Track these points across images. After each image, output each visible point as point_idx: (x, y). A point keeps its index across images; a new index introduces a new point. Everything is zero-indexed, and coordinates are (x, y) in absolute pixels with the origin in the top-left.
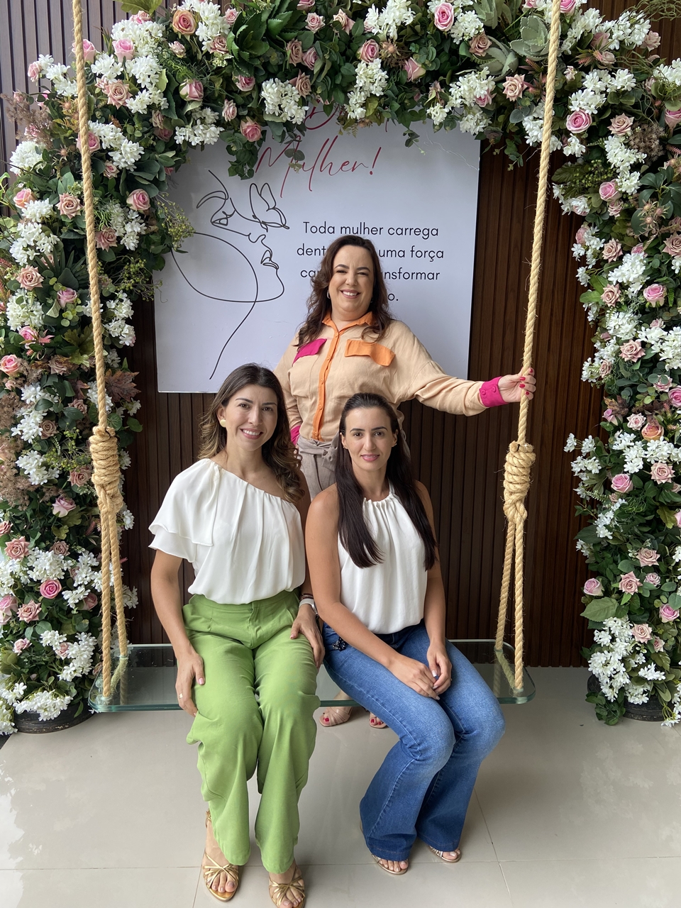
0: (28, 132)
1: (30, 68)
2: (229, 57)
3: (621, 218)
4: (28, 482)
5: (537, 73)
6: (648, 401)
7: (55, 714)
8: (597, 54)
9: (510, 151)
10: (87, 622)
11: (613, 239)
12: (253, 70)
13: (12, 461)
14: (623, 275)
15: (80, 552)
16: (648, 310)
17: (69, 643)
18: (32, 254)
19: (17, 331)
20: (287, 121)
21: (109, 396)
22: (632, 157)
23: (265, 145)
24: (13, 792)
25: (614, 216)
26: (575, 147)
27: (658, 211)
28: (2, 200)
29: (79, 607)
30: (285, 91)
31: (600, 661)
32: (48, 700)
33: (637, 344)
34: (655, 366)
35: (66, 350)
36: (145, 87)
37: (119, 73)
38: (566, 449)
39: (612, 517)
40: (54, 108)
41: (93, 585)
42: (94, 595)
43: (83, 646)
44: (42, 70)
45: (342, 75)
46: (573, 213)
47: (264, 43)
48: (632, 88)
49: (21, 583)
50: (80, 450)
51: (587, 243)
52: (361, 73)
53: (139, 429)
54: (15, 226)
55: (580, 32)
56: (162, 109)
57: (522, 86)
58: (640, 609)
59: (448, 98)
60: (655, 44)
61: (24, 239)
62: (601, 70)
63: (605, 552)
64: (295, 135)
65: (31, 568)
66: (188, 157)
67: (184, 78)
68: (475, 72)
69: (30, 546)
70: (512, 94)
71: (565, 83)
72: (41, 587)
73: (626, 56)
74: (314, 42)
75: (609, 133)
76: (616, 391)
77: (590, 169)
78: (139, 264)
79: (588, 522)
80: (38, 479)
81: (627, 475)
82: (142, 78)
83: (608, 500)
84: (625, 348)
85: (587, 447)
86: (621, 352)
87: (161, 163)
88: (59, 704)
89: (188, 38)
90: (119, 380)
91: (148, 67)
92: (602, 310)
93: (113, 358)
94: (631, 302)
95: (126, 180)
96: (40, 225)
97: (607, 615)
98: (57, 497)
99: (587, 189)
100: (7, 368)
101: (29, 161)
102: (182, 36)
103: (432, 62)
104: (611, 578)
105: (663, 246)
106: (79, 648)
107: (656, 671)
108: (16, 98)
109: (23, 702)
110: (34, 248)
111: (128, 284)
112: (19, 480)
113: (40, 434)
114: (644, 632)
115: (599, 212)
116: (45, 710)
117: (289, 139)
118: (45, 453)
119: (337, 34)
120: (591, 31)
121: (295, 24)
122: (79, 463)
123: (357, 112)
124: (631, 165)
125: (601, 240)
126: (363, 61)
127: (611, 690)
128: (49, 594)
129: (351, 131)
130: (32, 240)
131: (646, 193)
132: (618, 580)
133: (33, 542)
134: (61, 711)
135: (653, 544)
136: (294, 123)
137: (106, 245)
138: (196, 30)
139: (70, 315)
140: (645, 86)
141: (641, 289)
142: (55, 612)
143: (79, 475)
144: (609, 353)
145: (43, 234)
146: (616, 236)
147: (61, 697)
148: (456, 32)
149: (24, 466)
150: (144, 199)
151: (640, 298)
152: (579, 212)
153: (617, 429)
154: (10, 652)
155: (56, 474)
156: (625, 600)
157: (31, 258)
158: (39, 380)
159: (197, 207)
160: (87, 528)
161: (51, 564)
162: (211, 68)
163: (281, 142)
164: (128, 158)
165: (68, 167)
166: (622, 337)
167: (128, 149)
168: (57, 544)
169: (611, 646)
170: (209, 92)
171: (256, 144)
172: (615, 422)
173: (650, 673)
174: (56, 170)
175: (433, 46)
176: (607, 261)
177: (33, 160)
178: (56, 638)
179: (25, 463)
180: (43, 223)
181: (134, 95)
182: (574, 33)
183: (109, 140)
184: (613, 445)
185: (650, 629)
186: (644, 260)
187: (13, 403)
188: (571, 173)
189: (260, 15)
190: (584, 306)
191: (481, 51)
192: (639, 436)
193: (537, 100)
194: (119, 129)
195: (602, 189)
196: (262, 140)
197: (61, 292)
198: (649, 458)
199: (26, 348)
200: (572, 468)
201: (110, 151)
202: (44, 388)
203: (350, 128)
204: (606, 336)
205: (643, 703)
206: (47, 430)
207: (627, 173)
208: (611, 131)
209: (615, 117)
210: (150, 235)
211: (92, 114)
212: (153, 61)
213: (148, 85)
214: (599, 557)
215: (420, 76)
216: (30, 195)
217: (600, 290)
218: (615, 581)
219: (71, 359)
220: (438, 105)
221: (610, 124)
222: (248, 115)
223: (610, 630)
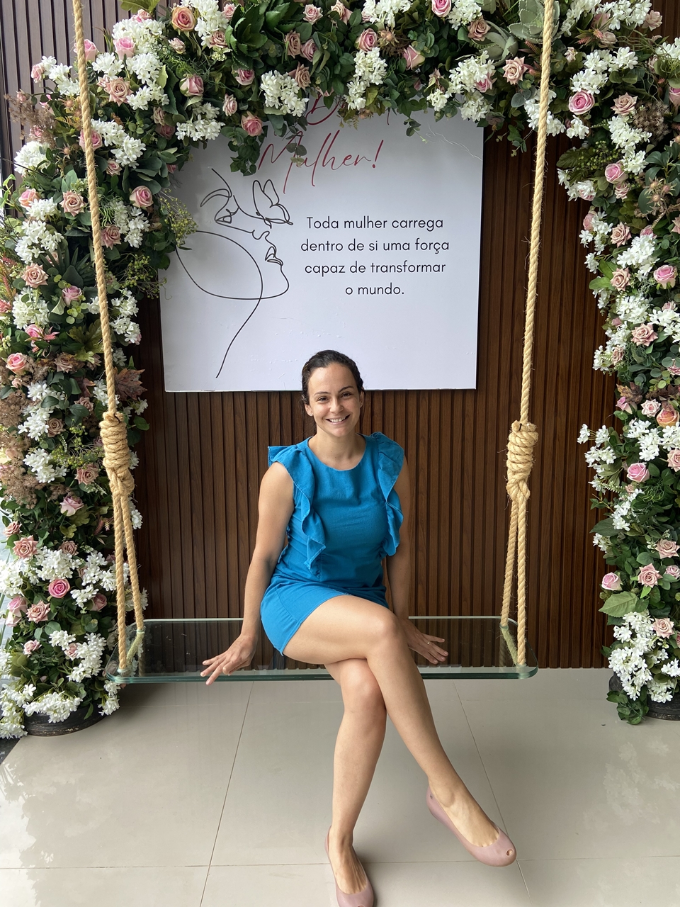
0: (32, 132)
1: (33, 69)
2: (228, 50)
3: (628, 200)
4: (35, 479)
5: (537, 55)
6: (662, 385)
7: (65, 716)
8: (597, 33)
9: (514, 138)
10: (95, 622)
11: (621, 223)
12: (252, 64)
13: (20, 460)
14: (632, 257)
15: (88, 552)
16: (658, 293)
17: (78, 644)
18: (37, 252)
19: (23, 329)
20: (287, 113)
22: (637, 136)
23: (267, 141)
25: (620, 199)
26: (578, 129)
27: (665, 188)
28: (9, 202)
29: (88, 607)
30: (284, 84)
31: (620, 658)
32: (57, 702)
33: (649, 327)
34: (668, 351)
35: (71, 347)
36: (146, 84)
37: (120, 70)
38: (580, 440)
39: (629, 508)
40: (57, 108)
41: (101, 584)
42: (103, 596)
43: (92, 647)
44: (45, 71)
45: (341, 66)
46: (579, 199)
47: (262, 36)
48: (635, 68)
49: (30, 583)
50: (87, 448)
51: (595, 228)
52: (360, 62)
53: (147, 428)
54: (20, 225)
55: (578, 13)
56: (163, 105)
57: (523, 69)
58: (660, 603)
59: (448, 85)
60: (657, 24)
61: (29, 237)
62: (602, 49)
63: (622, 545)
64: (297, 130)
65: (40, 568)
66: (191, 155)
67: (183, 73)
68: (474, 57)
69: (38, 545)
70: (512, 77)
71: (566, 65)
72: (49, 586)
73: (627, 34)
74: (312, 34)
75: (613, 114)
76: (629, 378)
77: (594, 150)
78: (142, 261)
79: (604, 515)
80: (45, 477)
81: (643, 464)
82: (142, 74)
83: (625, 492)
84: (637, 332)
85: (601, 438)
86: (632, 337)
87: (163, 160)
88: (69, 705)
89: (188, 35)
90: (125, 378)
91: (148, 64)
92: (612, 296)
93: (119, 357)
94: (641, 285)
95: (129, 178)
96: (45, 223)
97: (626, 610)
98: (65, 495)
99: (593, 172)
100: (13, 366)
101: (33, 160)
102: (182, 33)
103: (431, 49)
104: (630, 572)
105: (672, 225)
106: (88, 648)
108: (19, 98)
109: (32, 704)
110: (38, 246)
111: (132, 281)
112: (27, 478)
113: (47, 431)
114: (666, 627)
115: (606, 195)
116: (55, 711)
117: (291, 134)
118: (52, 451)
119: (335, 25)
120: (591, 12)
121: (293, 17)
123: (357, 102)
125: (609, 224)
126: (361, 50)
127: (633, 688)
128: (58, 594)
129: (352, 124)
130: (36, 238)
131: (653, 172)
132: (637, 572)
133: (41, 541)
134: (71, 713)
135: (672, 535)
136: (294, 115)
137: (110, 243)
138: (195, 26)
139: (75, 312)
140: (648, 66)
141: (651, 270)
142: (64, 612)
143: (87, 473)
144: (621, 338)
145: (47, 232)
146: (624, 219)
147: (71, 698)
148: (454, 17)
149: (31, 464)
150: (147, 196)
151: (651, 280)
152: (584, 198)
153: (631, 417)
154: (20, 653)
155: (63, 472)
156: (644, 594)
157: (36, 256)
158: (45, 378)
159: (201, 206)
160: (95, 527)
161: (59, 563)
162: (211, 63)
163: (282, 136)
164: (130, 155)
165: (71, 166)
166: (633, 321)
167: (130, 146)
168: (66, 544)
169: (632, 641)
170: (209, 87)
171: (257, 140)
172: (630, 411)
173: (672, 669)
174: (60, 169)
175: (431, 32)
176: (615, 245)
177: (37, 160)
178: (65, 638)
179: (32, 461)
180: (48, 222)
181: (135, 91)
182: (573, 14)
183: (111, 137)
184: (627, 433)
185: (672, 624)
186: (653, 241)
187: (20, 402)
188: (576, 157)
189: (258, 8)
190: (594, 293)
191: (480, 36)
192: (654, 423)
194: (121, 127)
195: (608, 171)
196: (264, 135)
197: (66, 290)
198: (666, 445)
199: (32, 345)
200: (586, 459)
201: (113, 149)
202: (50, 386)
203: (351, 120)
204: (617, 323)
205: (667, 701)
206: (54, 428)
207: (633, 153)
208: (615, 111)
209: (618, 97)
210: (154, 232)
211: (94, 112)
212: (153, 58)
213: (148, 81)
214: (617, 551)
215: (419, 64)
216: (35, 195)
217: (609, 276)
218: (634, 574)
219: (77, 356)
220: (438, 91)
221: (613, 104)
222: (248, 110)
223: (630, 626)
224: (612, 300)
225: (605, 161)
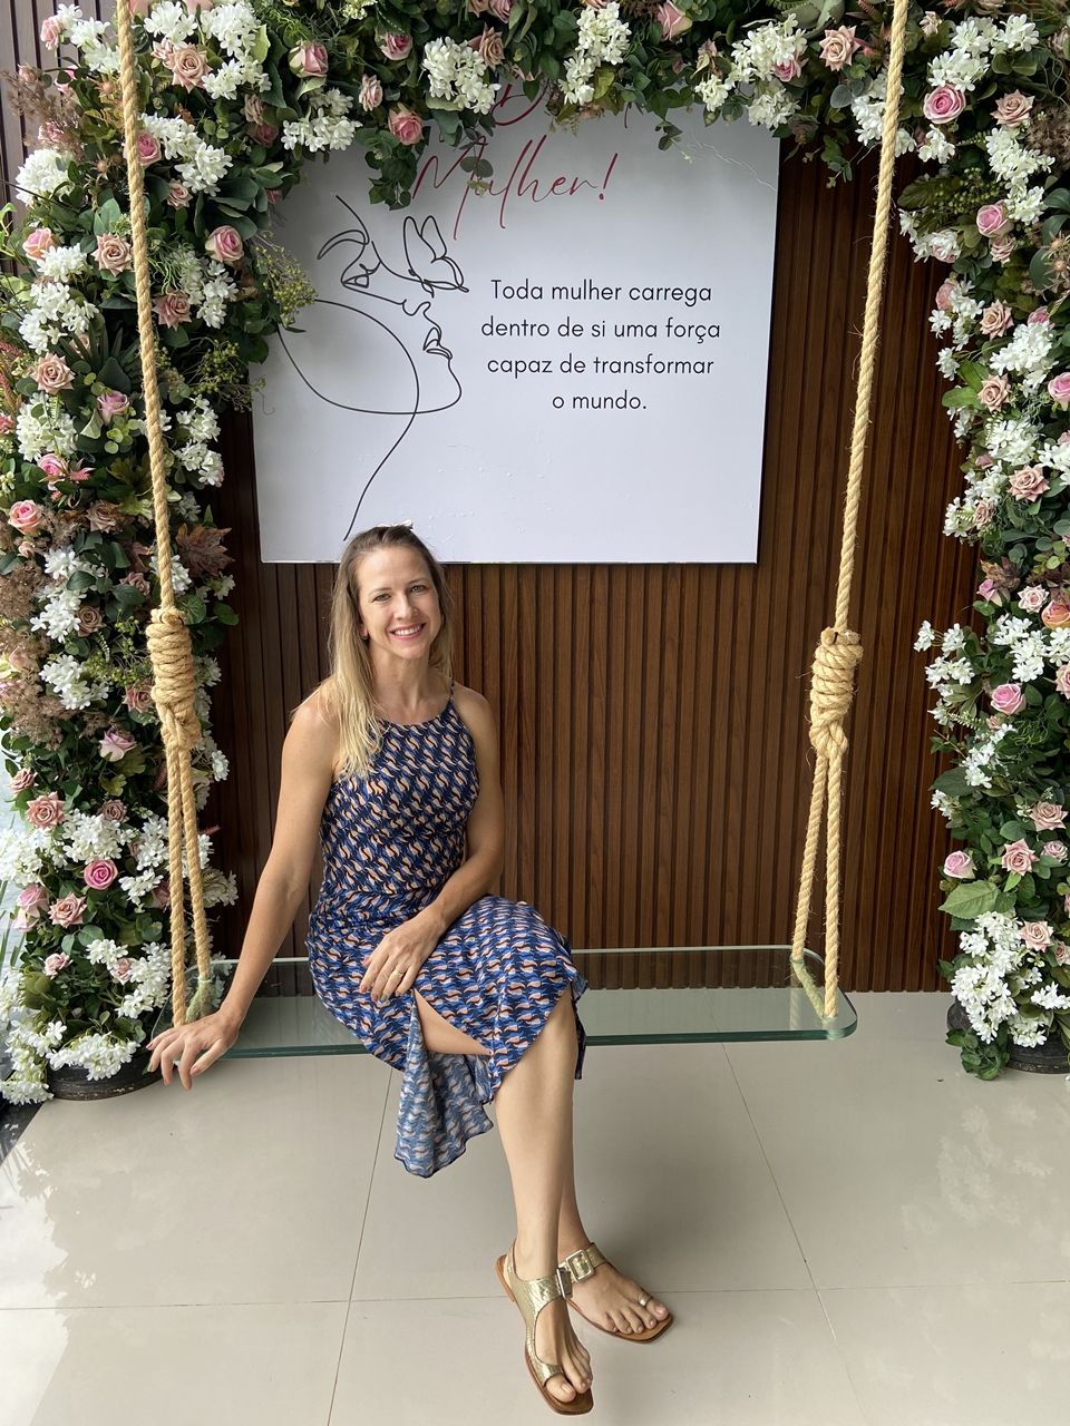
0: (43, 134)
1: (44, 27)
3: (1012, 265)
4: (60, 705)
5: (875, 23)
6: (1053, 564)
7: (113, 1069)
9: (832, 158)
10: (159, 926)
11: (998, 301)
12: (409, 25)
13: (34, 672)
14: (1016, 358)
15: (145, 817)
16: (1053, 416)
17: (131, 959)
18: (56, 336)
19: (34, 462)
20: (465, 108)
21: (185, 567)
22: (1031, 162)
23: (428, 152)
24: (48, 1192)
25: (999, 262)
26: (937, 147)
28: (4, 249)
29: (146, 902)
30: (461, 59)
31: (970, 980)
32: (101, 1048)
33: (1037, 471)
34: (1065, 508)
35: (113, 491)
36: (233, 56)
37: (191, 33)
38: (918, 647)
39: (992, 753)
40: (85, 94)
41: (167, 868)
43: (154, 964)
44: (63, 30)
45: (556, 32)
46: (932, 259)
48: (1033, 48)
49: (53, 866)
50: (141, 654)
51: (954, 308)
52: (587, 25)
53: (234, 621)
54: (27, 289)
56: (261, 91)
57: (852, 45)
58: (1034, 898)
59: (730, 67)
61: (42, 310)
62: (981, 17)
63: (978, 810)
64: (478, 134)
65: (69, 842)
66: (304, 172)
67: (296, 38)
68: (774, 23)
69: (64, 808)
70: (834, 59)
71: (922, 41)
72: (85, 871)
75: (993, 123)
76: (1000, 550)
77: (962, 183)
78: (227, 351)
79: (950, 761)
80: (75, 700)
81: (1017, 686)
82: (228, 40)
83: (985, 727)
84: (1018, 477)
85: (951, 643)
86: (1009, 486)
87: (260, 183)
88: (119, 1053)
90: (199, 542)
91: (238, 21)
92: (977, 418)
93: (189, 506)
94: (1027, 403)
95: (203, 212)
96: (67, 287)
97: (981, 908)
98: (107, 729)
99: (955, 217)
100: (20, 522)
101: (46, 182)
103: (703, 7)
104: (988, 849)
106: (149, 967)
107: (1058, 994)
108: (22, 75)
109: (61, 1052)
110: (57, 325)
111: (210, 384)
112: (46, 702)
113: (77, 628)
114: (1040, 934)
115: (975, 256)
116: (97, 1063)
117: (468, 140)
118: (86, 660)
122: (140, 674)
123: (579, 92)
124: (1029, 176)
125: (978, 303)
126: (589, 7)
127: (987, 1025)
128: (99, 882)
129: (569, 126)
130: (54, 311)
131: (1055, 222)
132: (1000, 854)
133: (70, 801)
134: (122, 1065)
135: (1057, 796)
136: (476, 111)
137: (173, 320)
139: (118, 435)
140: (1052, 45)
141: (1045, 380)
142: (108, 911)
143: (141, 693)
144: (991, 487)
145: (72, 302)
146: (1003, 295)
147: (122, 1042)
149: (53, 679)
150: (233, 242)
151: (1043, 396)
152: (942, 259)
153: (1000, 612)
154: (38, 974)
155: (104, 693)
156: (1011, 884)
157: (54, 342)
158: (72, 542)
159: (319, 258)
161: (99, 835)
162: (340, 23)
163: (455, 145)
164: (207, 174)
165: (110, 191)
166: (1012, 460)
167: (207, 159)
168: (109, 804)
169: (988, 956)
170: (337, 62)
171: (413, 150)
172: (998, 602)
173: (1049, 998)
174: (90, 197)
176: (987, 337)
177: (52, 180)
178: (111, 951)
179: (54, 675)
180: (72, 284)
181: (215, 68)
183: (176, 145)
184: (994, 637)
185: (1051, 930)
186: (1049, 332)
187: (32, 579)
188: (931, 192)
190: (949, 413)
192: (1037, 622)
193: (876, 69)
194: (192, 127)
195: (981, 216)
196: (424, 142)
197: (103, 397)
198: (1054, 656)
199: (50, 488)
200: (927, 676)
201: (178, 163)
202: (81, 554)
203: (566, 120)
204: (985, 461)
205: (1038, 1045)
206: (87, 622)
207: (1023, 189)
208: (997, 120)
209: (1003, 97)
210: (245, 303)
211: (147, 102)
212: (245, 13)
213: (238, 52)
214: (969, 818)
215: (683, 32)
216: (49, 239)
217: (975, 386)
218: (995, 854)
219: (123, 507)
220: (714, 78)
221: (995, 108)
222: (400, 100)
223: (986, 932)
224: (979, 423)
225: (977, 200)
